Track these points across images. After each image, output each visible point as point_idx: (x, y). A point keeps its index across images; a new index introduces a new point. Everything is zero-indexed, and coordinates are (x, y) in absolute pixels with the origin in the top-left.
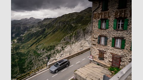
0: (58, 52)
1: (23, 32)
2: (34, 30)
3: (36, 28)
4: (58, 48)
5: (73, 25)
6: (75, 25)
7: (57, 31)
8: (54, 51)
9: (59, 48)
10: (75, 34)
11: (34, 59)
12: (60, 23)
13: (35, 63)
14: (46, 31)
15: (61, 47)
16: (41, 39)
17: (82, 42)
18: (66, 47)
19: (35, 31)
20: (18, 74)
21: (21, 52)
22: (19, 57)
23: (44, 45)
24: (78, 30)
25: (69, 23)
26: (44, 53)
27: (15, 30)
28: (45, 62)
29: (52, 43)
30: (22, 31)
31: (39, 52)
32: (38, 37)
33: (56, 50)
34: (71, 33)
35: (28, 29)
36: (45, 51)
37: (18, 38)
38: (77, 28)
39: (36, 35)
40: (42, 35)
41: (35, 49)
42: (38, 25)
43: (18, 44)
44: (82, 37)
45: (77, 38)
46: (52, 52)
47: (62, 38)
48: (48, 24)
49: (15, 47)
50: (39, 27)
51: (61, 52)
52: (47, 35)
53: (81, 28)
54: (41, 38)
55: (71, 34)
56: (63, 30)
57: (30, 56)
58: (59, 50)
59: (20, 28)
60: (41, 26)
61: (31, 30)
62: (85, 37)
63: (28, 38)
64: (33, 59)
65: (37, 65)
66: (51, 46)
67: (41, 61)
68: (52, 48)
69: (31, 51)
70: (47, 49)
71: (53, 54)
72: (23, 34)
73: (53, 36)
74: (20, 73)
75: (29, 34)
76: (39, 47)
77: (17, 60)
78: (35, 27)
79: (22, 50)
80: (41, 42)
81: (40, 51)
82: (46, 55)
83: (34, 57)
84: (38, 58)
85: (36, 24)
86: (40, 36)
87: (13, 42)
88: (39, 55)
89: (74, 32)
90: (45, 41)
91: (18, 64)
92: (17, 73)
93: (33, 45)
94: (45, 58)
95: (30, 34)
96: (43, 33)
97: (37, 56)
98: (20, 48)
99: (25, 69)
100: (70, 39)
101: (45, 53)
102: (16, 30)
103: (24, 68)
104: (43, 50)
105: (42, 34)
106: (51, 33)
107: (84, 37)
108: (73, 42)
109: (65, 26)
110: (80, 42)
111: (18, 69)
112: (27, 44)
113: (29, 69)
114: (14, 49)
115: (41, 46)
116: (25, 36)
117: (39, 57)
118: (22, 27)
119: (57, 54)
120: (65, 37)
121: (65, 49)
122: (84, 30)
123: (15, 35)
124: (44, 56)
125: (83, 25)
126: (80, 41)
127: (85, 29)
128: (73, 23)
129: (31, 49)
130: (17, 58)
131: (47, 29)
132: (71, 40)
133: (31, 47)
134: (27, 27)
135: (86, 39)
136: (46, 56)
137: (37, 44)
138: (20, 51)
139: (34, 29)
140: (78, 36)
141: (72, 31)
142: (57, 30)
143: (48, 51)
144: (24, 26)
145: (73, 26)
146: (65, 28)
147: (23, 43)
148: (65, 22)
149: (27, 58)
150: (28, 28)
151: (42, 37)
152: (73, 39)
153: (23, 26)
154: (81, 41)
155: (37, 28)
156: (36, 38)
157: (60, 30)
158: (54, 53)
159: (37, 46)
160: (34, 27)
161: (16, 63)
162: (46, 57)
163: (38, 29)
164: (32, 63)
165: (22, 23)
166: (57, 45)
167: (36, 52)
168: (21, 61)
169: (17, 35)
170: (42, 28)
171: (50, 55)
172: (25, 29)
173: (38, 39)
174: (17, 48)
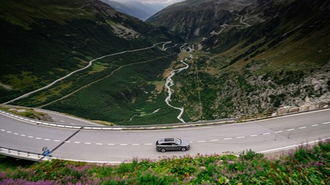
0: (311, 92)
1: (217, 25)
2: (245, 22)
3: (252, 14)
4: (314, 82)
8: (299, 89)
9: (317, 82)
11: (238, 96)
13: (239, 107)
14: (281, 27)
15: (327, 80)
16: (260, 49)
19: (249, 23)
20: (200, 117)
21: (209, 72)
22: (203, 82)
23: (266, 65)
26: (266, 88)
27: (201, 20)
28: (263, 110)
29: (294, 64)
30: (217, 21)
31: (252, 83)
32: (252, 41)
33: (306, 87)
35: (231, 19)
36: (270, 84)
37: (204, 39)
39: (250, 35)
40: (265, 37)
41: (240, 73)
42: (258, 7)
43: (204, 54)
46: (291, 89)
48: (292, 4)
49: (197, 60)
50: (262, 14)
51: (322, 97)
52: (282, 39)
54: (260, 45)
57: (227, 87)
58: (316, 88)
59: (214, 14)
60: (266, 11)
61: (238, 20)
63: (227, 43)
64: (236, 95)
65: (243, 112)
66: (291, 73)
67: (253, 106)
68: (293, 77)
69: (230, 76)
70: (276, 78)
71: (292, 96)
72: (217, 31)
74: (203, 118)
75: (230, 31)
76: (251, 69)
77: (199, 89)
78: (250, 11)
79: (210, 68)
80: (259, 55)
81: (255, 79)
82: (271, 93)
83: (237, 90)
84: (247, 95)
85: (253, 5)
86: (260, 38)
87: (195, 49)
88: (253, 90)
90: (272, 56)
91: (201, 98)
92: (198, 115)
93: (238, 62)
94: (266, 101)
95: (234, 32)
96: (269, 31)
97: (246, 91)
98: (207, 64)
99: (214, 111)
101: (269, 87)
102: (204, 19)
103: (212, 110)
104: (265, 78)
105: (267, 34)
106: (297, 34)
111: (201, 108)
112: (224, 56)
113: (223, 114)
114: (195, 63)
115: (258, 67)
116: (222, 36)
117: (251, 93)
118: (216, 13)
119: (307, 99)
123: (200, 32)
124: (263, 95)
130: (201, 85)
131: (283, 20)
133: (233, 65)
134: (228, 11)
136: (271, 96)
137: (249, 61)
138: (206, 71)
139: (246, 18)
142: (320, 26)
143: (279, 83)
144: (223, 11)
147: (213, 52)
149: (220, 90)
150: (230, 14)
151: (265, 43)
153: (220, 9)
155: (256, 16)
156: (246, 45)
159: (248, 66)
160: (246, 13)
161: (197, 94)
162: (269, 99)
163: (258, 18)
164: (232, 103)
165: (218, 3)
166: (312, 71)
167: (244, 79)
168: (208, 93)
169: (205, 32)
170: (269, 15)
171: (282, 96)
172: (224, 17)
173: (253, 47)
174: (201, 63)
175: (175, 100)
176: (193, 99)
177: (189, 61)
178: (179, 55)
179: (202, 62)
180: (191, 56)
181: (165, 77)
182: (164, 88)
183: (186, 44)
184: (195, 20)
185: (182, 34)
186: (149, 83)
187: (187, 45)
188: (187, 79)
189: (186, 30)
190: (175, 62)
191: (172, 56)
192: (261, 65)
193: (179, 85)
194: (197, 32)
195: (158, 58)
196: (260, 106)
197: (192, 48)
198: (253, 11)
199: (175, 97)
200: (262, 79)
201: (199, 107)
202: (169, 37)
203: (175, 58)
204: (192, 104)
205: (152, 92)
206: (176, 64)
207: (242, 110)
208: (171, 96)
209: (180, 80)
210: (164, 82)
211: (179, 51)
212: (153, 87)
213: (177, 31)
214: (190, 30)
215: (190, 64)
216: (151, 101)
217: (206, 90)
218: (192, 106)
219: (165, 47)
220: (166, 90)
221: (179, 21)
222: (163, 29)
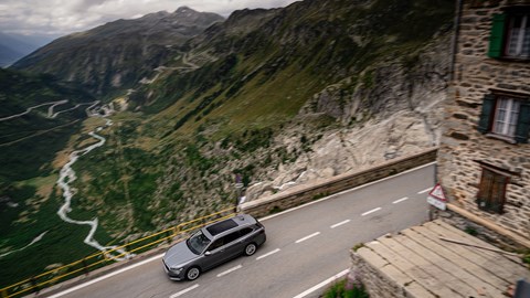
0: (286, 157)
1: (149, 68)
2: (190, 62)
3: (199, 50)
5: (357, 39)
6: (367, 41)
7: (286, 65)
8: (269, 155)
9: (289, 141)
10: (367, 81)
11: (189, 180)
12: (298, 29)
13: (191, 197)
14: (239, 67)
15: (300, 136)
16: (216, 101)
17: (398, 122)
18: (320, 137)
19: (196, 63)
20: (129, 229)
21: (143, 146)
22: (133, 165)
23: (225, 124)
24: (382, 63)
25: (338, 30)
26: (227, 159)
27: (120, 61)
28: (228, 194)
29: (260, 119)
30: (147, 62)
31: (208, 154)
32: (204, 90)
33: (277, 150)
34: (347, 76)
35: (169, 58)
36: (232, 152)
37: (130, 91)
38: (378, 55)
39: (200, 82)
40: (220, 84)
41: (191, 141)
42: (205, 40)
43: (131, 117)
44: (397, 99)
45: (375, 102)
46: (259, 157)
47: (305, 100)
48: (249, 35)
49: (121, 128)
50: (213, 49)
51: (298, 161)
52: (242, 84)
53: (397, 55)
54: (216, 95)
55: (349, 81)
56: (312, 64)
57: (172, 166)
58: (289, 149)
59: (141, 51)
60: (217, 45)
61: (181, 59)
62: (414, 99)
63: (167, 95)
64: (185, 179)
65: (199, 205)
66: (257, 132)
67: (213, 191)
68: (261, 138)
69: (176, 148)
70: (239, 143)
71: (262, 166)
72: (150, 78)
73: (266, 86)
74: (136, 229)
75: (170, 77)
76: (206, 132)
77: (125, 179)
78: (196, 46)
79: (143, 138)
80: (215, 110)
81: (211, 149)
82: (234, 167)
83: (186, 170)
84: (202, 175)
85: (198, 37)
86: (213, 85)
87: (115, 109)
88: (209, 167)
89: (363, 73)
90: (232, 110)
91: (130, 193)
92: (125, 227)
93: (186, 124)
94: (230, 180)
95: (176, 78)
96: (224, 74)
97: (200, 169)
98: (137, 133)
99: (153, 214)
100: (342, 104)
101: (231, 157)
102: (126, 59)
103: (151, 210)
104: (224, 145)
105: (223, 78)
106: (260, 76)
107: (410, 96)
108: (354, 119)
109: (321, 45)
110: (384, 122)
111: (131, 212)
112: (165, 117)
113: (169, 215)
114: (116, 133)
115: (216, 128)
116: (158, 85)
117: (207, 172)
118: (145, 49)
119: (281, 167)
120: (316, 96)
121: (314, 147)
122: (409, 64)
123: (122, 80)
124: (224, 171)
125: (405, 41)
126: (386, 117)
127: (416, 59)
128: (360, 31)
129: (180, 138)
130: (128, 170)
131: (241, 57)
132: (347, 110)
133: (179, 130)
134: (163, 47)
135: (418, 109)
136: (236, 172)
137: (202, 121)
138: (137, 145)
139: (191, 56)
140: (379, 91)
141: (352, 69)
142: (284, 64)
143: (243, 150)
144: (156, 46)
145: (356, 45)
146: (322, 54)
147: (148, 112)
148: (321, 24)
149: (161, 173)
150: (168, 52)
151: (221, 91)
152: (355, 107)
153: (150, 43)
154: (392, 118)
155: (204, 53)
156: (196, 96)
157: (296, 62)
158: (269, 161)
159: (200, 129)
160: (190, 49)
161: (122, 188)
162: (234, 177)
163: (208, 56)
164: (181, 194)
165: (147, 33)
166: (282, 127)
167: (196, 151)
168: (141, 184)
169: (130, 80)
170: (222, 52)
171: (250, 168)
172: (159, 56)
173: (206, 98)
174: (127, 132)
175: (80, 207)
176: (116, 198)
177: (106, 132)
178: (86, 123)
179: (130, 131)
180: (109, 123)
181: (57, 167)
182: (55, 189)
183: (97, 102)
184: (110, 62)
185: (88, 86)
186: (21, 184)
187: (100, 105)
188: (103, 163)
189: (96, 78)
190: (78, 137)
191: (71, 127)
192: (219, 125)
193: (86, 178)
194: (116, 80)
195: (40, 132)
196: (222, 190)
197: (109, 108)
198: (200, 46)
199: (79, 203)
200: (221, 146)
201: (126, 212)
202: (63, 93)
203: (78, 129)
204: (113, 208)
205: (29, 202)
206: (81, 140)
207: (197, 202)
208: (72, 201)
209: (88, 168)
210: (55, 176)
211: (85, 116)
212: (30, 191)
213: (77, 81)
214: (102, 78)
215: (107, 137)
216: (25, 220)
217: (139, 178)
218: (113, 212)
219: (54, 111)
220: (59, 192)
221: (80, 64)
222: (47, 80)
